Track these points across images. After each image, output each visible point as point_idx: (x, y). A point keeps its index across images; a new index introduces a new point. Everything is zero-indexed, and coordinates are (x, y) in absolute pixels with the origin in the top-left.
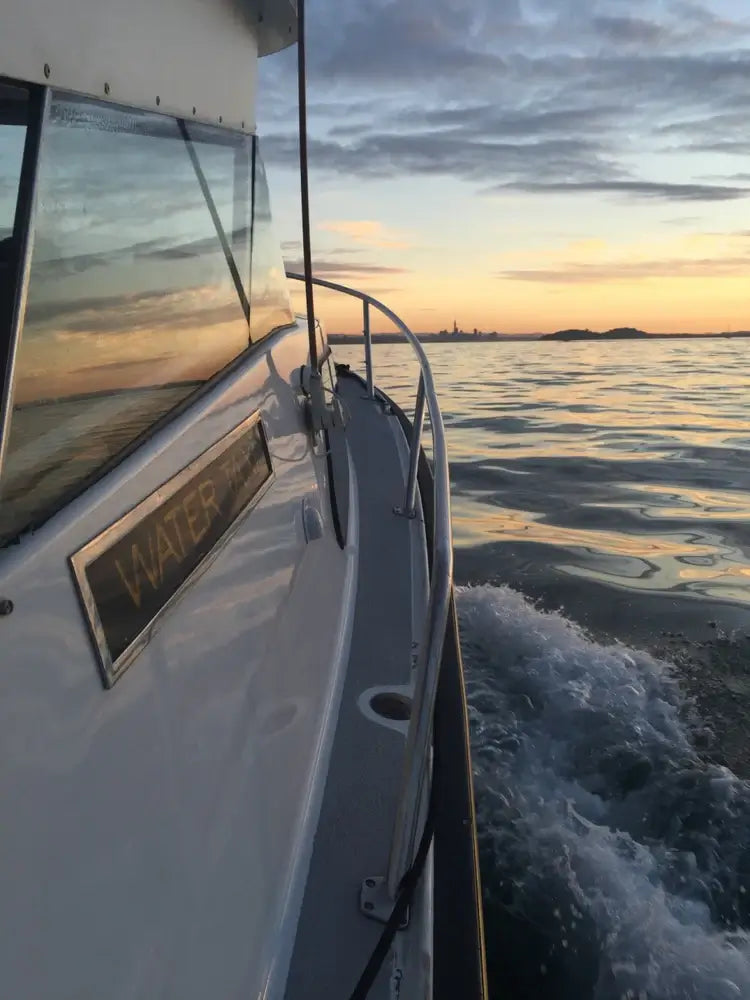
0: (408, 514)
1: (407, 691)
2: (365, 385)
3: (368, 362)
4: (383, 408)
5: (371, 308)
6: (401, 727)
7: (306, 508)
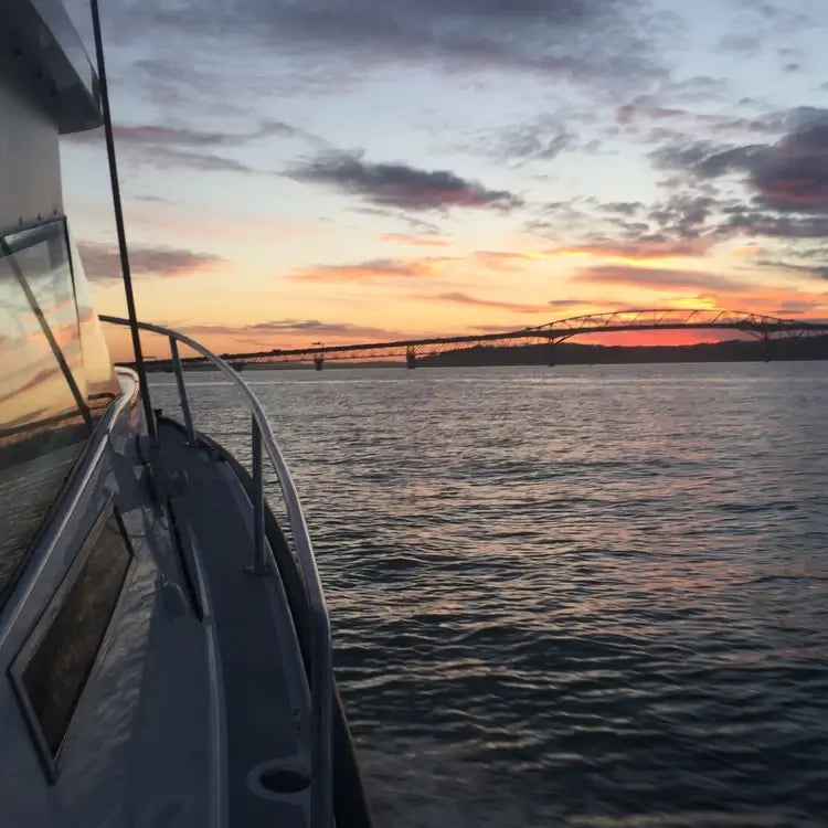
0: (262, 572)
1: (300, 762)
2: (185, 431)
3: (184, 404)
4: (210, 455)
5: (178, 343)
6: (302, 799)
7: (165, 584)
